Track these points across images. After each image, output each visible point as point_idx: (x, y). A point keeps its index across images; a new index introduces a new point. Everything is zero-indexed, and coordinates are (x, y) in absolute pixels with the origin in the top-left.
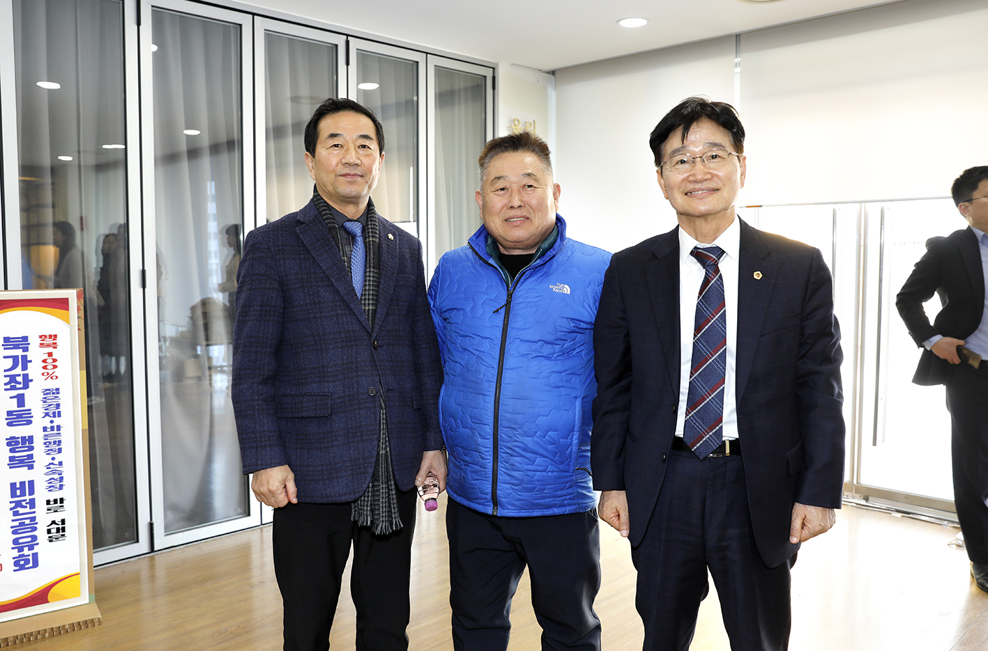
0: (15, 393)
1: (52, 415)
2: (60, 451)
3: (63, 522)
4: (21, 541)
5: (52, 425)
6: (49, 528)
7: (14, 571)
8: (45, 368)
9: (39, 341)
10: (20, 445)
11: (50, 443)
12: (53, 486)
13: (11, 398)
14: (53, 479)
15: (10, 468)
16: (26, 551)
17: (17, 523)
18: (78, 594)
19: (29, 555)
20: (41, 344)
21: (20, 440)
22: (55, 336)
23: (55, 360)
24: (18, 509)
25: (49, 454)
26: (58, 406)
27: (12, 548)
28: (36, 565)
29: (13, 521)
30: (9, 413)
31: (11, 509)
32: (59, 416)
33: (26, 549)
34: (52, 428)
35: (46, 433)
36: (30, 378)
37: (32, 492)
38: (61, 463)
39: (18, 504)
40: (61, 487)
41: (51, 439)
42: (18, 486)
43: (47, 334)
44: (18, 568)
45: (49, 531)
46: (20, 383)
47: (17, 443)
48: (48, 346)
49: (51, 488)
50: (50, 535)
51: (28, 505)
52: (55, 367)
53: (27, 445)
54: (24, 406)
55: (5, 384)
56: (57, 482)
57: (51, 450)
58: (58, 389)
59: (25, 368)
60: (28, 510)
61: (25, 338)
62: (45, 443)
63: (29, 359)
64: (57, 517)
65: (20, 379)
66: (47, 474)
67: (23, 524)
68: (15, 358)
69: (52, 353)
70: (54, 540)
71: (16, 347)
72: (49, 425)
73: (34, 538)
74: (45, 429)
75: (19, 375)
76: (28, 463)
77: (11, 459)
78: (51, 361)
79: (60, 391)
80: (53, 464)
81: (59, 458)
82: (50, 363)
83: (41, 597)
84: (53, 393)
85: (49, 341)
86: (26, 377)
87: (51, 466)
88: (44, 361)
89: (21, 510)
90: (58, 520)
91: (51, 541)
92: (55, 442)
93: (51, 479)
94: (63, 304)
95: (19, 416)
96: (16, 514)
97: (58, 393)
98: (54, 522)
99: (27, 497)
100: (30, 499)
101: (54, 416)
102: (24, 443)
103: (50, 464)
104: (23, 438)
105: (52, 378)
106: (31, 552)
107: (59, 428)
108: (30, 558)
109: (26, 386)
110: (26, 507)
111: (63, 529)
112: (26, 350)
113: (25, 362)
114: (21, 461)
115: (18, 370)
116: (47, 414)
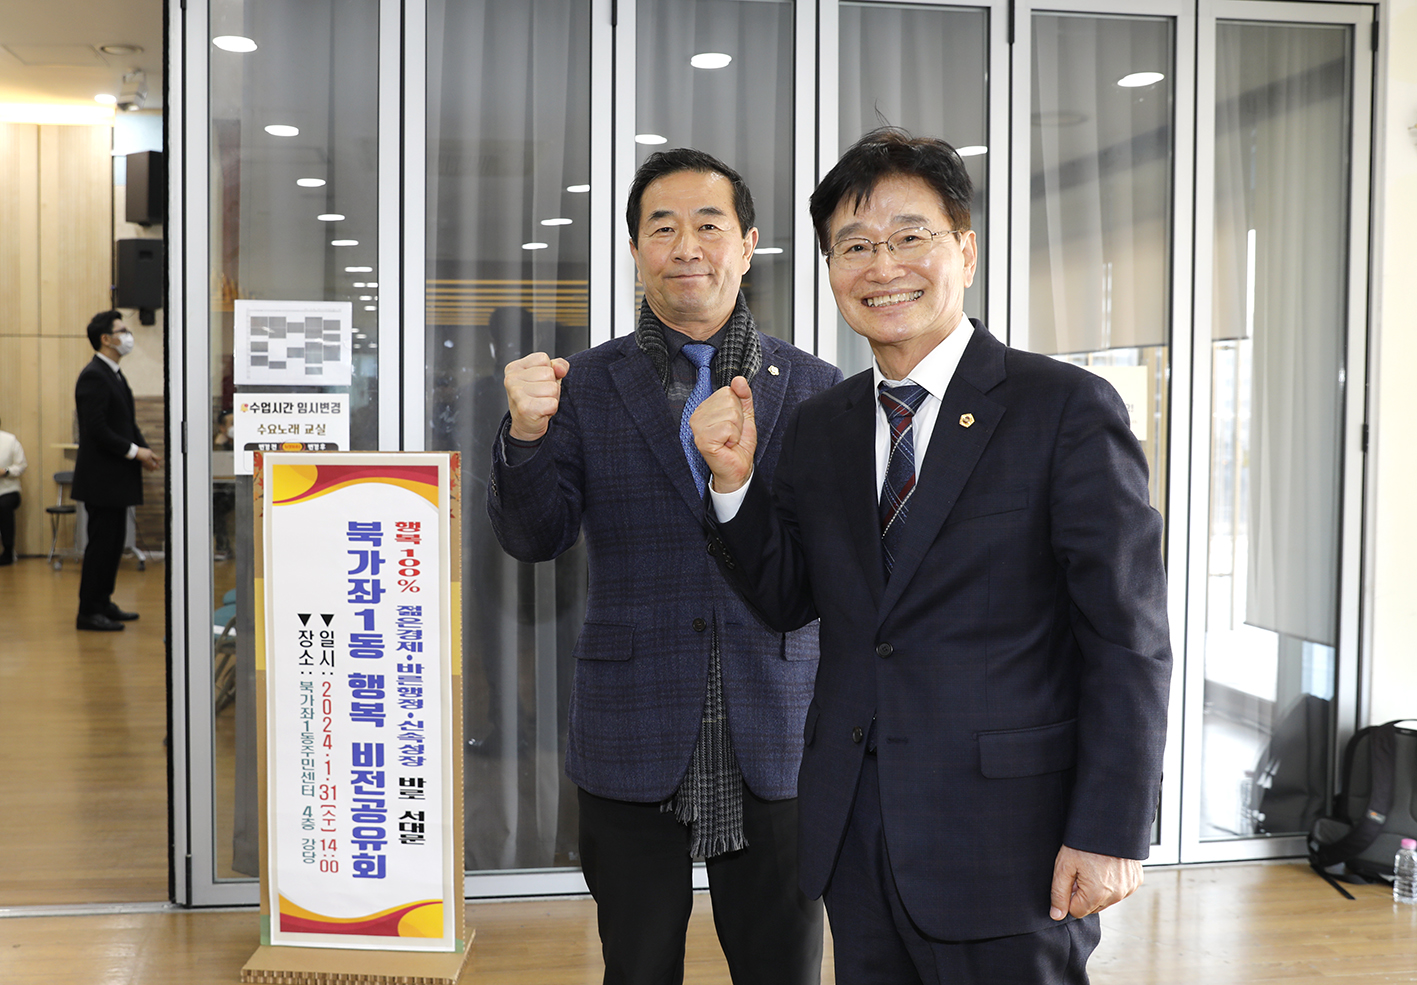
0: (362, 607)
1: (410, 648)
2: (420, 704)
3: (421, 815)
4: (363, 833)
5: (410, 662)
6: (403, 821)
7: (355, 876)
8: (402, 572)
9: (396, 531)
10: (366, 688)
11: (407, 690)
12: (409, 758)
13: (356, 614)
14: (409, 746)
15: (353, 720)
16: (370, 850)
17: (359, 805)
18: (439, 934)
19: (373, 858)
20: (398, 536)
21: (366, 680)
22: (418, 524)
23: (416, 563)
24: (362, 784)
25: (404, 707)
26: (419, 634)
27: (353, 842)
28: (382, 874)
29: (355, 800)
30: (354, 637)
31: (353, 782)
32: (420, 650)
33: (370, 846)
34: (410, 668)
35: (401, 674)
36: (382, 587)
37: (380, 763)
38: (421, 724)
39: (362, 776)
40: (420, 761)
41: (409, 685)
42: (362, 749)
43: (407, 521)
44: (358, 873)
45: (402, 827)
46: (368, 593)
47: (363, 684)
48: (408, 539)
49: (406, 760)
50: (403, 833)
51: (375, 781)
52: (416, 573)
53: (376, 688)
54: (373, 629)
55: (350, 593)
56: (415, 754)
57: (408, 701)
58: (419, 608)
59: (375, 571)
60: (373, 788)
61: (377, 526)
62: (400, 690)
63: (381, 558)
64: (415, 807)
65: (368, 587)
66: (401, 738)
67: (366, 808)
68: (363, 554)
69: (412, 551)
70: (408, 841)
71: (365, 538)
72: (406, 663)
73: (381, 833)
74: (400, 668)
75: (368, 581)
76: (375, 715)
77: (355, 706)
78: (412, 563)
79: (423, 611)
80: (409, 723)
81: (419, 715)
82: (410, 565)
83: (387, 925)
84: (413, 614)
85: (410, 531)
86: (376, 583)
87: (408, 726)
88: (402, 563)
89: (366, 787)
90: (415, 812)
91: (404, 842)
92: (413, 690)
93: (407, 746)
94: (428, 475)
95: (367, 643)
96: (359, 790)
97: (420, 614)
98: (408, 814)
99: (374, 769)
100: (378, 772)
101: (413, 650)
102: (371, 685)
103: (406, 723)
104: (371, 677)
105: (411, 589)
106: (376, 853)
107: (419, 668)
108: (375, 861)
109: (376, 600)
110: (372, 783)
111: (422, 826)
112: (377, 543)
113: (377, 561)
114: (368, 713)
115: (366, 574)
116: (403, 645)
